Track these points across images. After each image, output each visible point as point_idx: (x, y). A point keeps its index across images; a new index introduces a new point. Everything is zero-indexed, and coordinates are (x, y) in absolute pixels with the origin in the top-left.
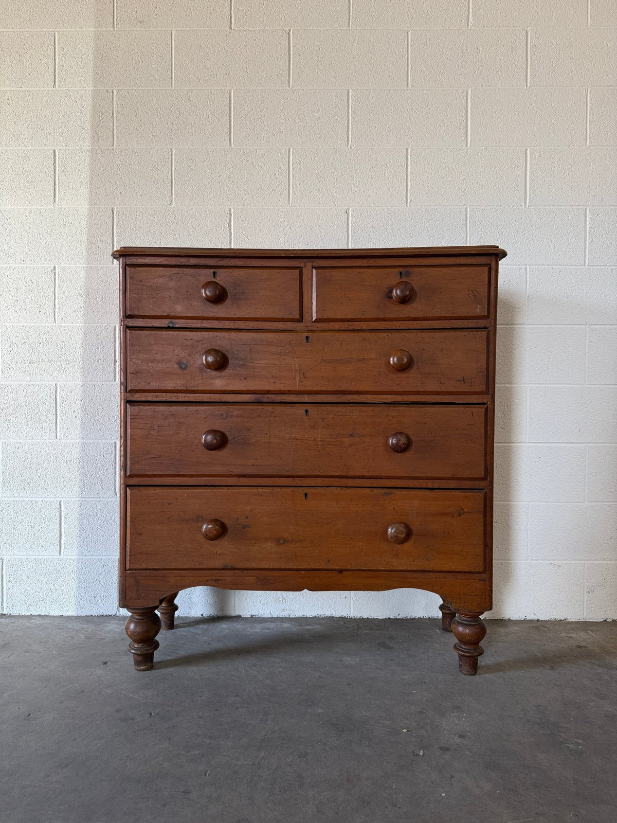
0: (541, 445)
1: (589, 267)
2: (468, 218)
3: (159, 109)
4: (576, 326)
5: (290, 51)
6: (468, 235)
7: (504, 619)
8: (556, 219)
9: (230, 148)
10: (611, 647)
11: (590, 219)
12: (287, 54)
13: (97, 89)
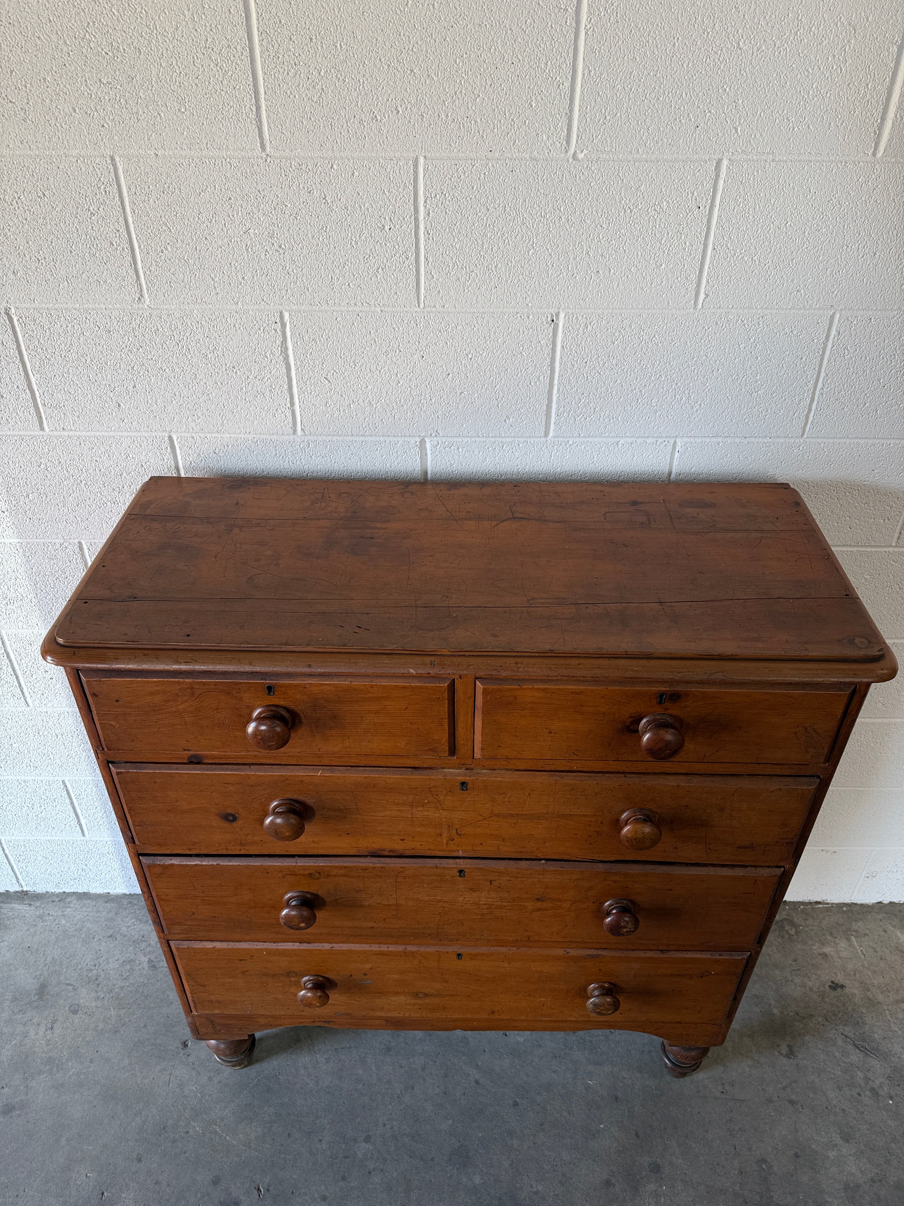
2: (831, 338)
9: (264, 155)
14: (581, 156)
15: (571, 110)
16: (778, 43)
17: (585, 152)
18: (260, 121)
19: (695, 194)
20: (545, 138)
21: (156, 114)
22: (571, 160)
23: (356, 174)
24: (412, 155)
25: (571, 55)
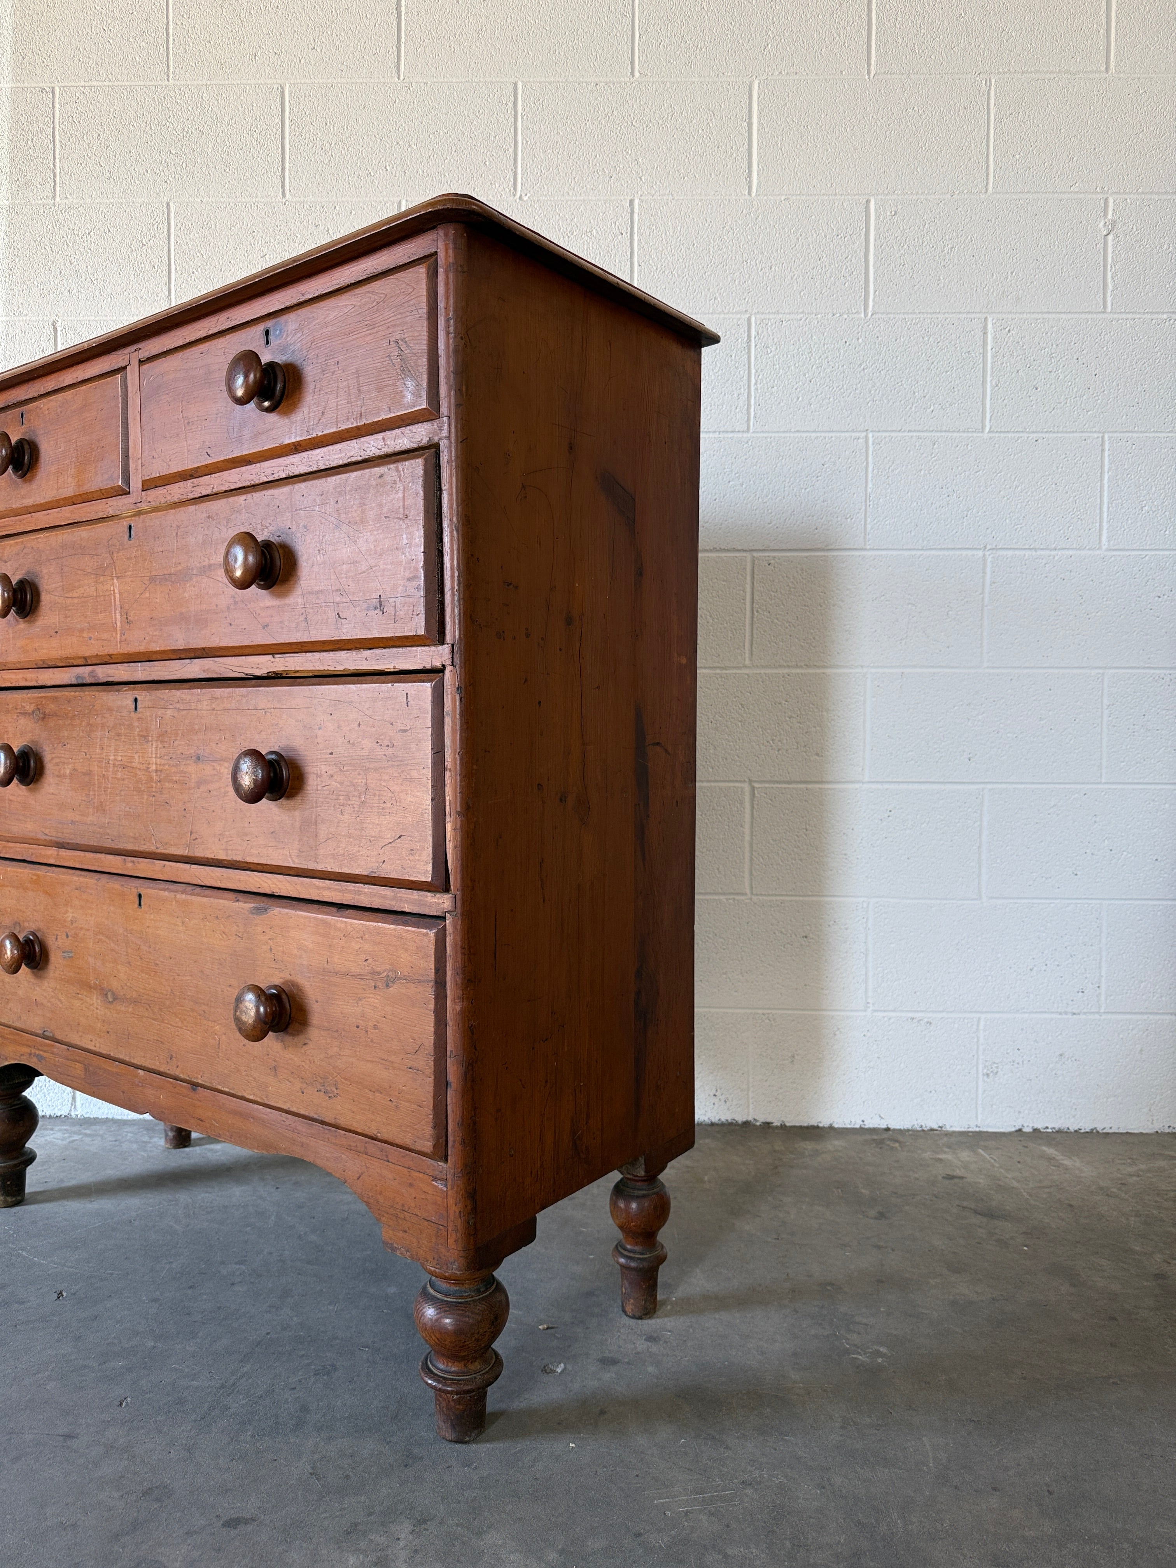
0: (892, 786)
1: (991, 435)
2: (753, 339)
3: (143, 125)
4: (964, 553)
5: (401, 7)
6: (753, 371)
7: (821, 1125)
8: (926, 339)
9: (284, 200)
10: (1013, 1179)
11: (995, 338)
12: (395, 12)
13: (22, 85)
14: (525, 198)
15: (516, 168)
16: (660, 122)
17: (529, 195)
18: (284, 177)
19: (617, 223)
20: (497, 186)
21: (207, 173)
22: (518, 201)
23: (354, 213)
24: (397, 199)
25: (512, 131)
